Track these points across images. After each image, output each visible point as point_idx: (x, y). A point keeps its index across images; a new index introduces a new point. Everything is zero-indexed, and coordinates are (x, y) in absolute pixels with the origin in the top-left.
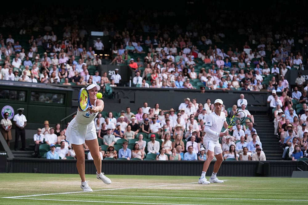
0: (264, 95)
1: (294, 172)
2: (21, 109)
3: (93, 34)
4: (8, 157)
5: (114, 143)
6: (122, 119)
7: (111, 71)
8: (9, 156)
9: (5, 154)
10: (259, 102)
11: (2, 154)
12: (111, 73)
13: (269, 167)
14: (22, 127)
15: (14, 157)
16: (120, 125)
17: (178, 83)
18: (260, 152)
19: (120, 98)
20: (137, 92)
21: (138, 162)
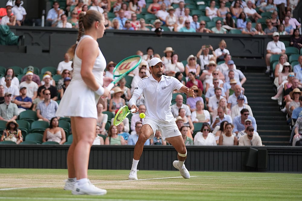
0: (260, 40)
5: (15, 117)
6: (29, 76)
10: (251, 53)
13: (267, 156)
16: (25, 88)
17: (120, 21)
18: (252, 132)
19: (25, 45)
20: (53, 35)
21: (54, 147)
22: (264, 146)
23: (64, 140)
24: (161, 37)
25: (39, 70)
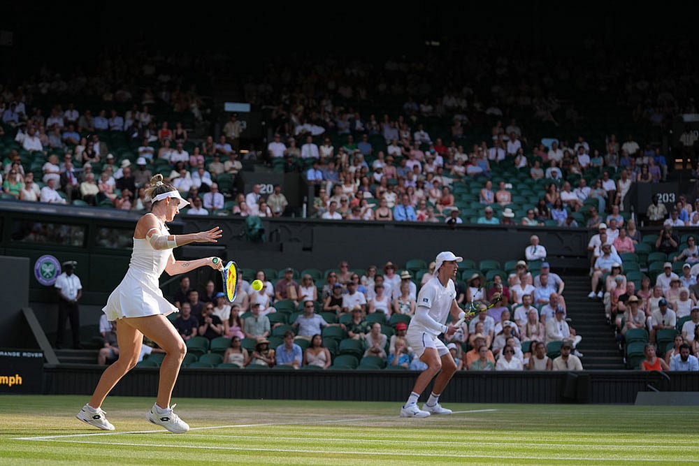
0: (581, 234)
1: (641, 395)
2: (70, 262)
3: (230, 107)
4: (46, 361)
5: (267, 333)
7: (265, 185)
8: (48, 359)
9: (41, 355)
10: (571, 250)
11: (33, 355)
12: (264, 189)
13: (589, 384)
14: (73, 300)
15: (58, 363)
17: (403, 210)
19: (281, 242)
20: (316, 228)
21: (317, 372)
22: (585, 370)
23: (329, 363)
24: (456, 230)
25: (298, 274)
